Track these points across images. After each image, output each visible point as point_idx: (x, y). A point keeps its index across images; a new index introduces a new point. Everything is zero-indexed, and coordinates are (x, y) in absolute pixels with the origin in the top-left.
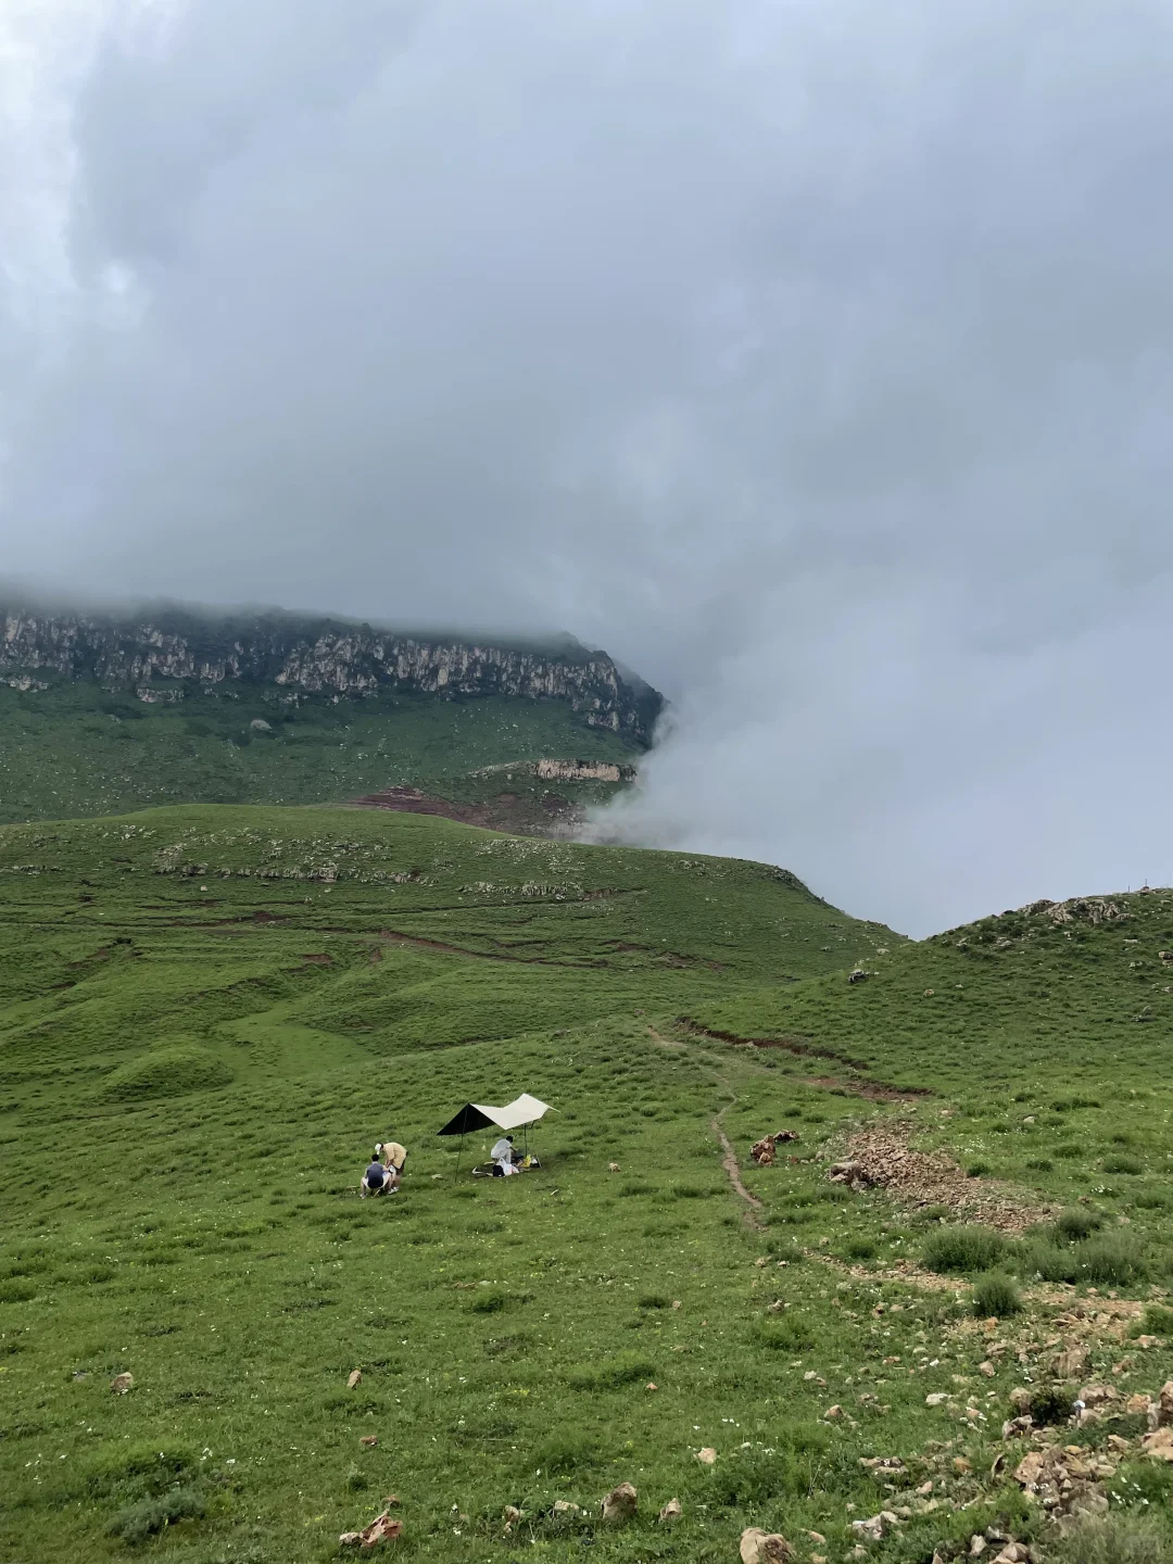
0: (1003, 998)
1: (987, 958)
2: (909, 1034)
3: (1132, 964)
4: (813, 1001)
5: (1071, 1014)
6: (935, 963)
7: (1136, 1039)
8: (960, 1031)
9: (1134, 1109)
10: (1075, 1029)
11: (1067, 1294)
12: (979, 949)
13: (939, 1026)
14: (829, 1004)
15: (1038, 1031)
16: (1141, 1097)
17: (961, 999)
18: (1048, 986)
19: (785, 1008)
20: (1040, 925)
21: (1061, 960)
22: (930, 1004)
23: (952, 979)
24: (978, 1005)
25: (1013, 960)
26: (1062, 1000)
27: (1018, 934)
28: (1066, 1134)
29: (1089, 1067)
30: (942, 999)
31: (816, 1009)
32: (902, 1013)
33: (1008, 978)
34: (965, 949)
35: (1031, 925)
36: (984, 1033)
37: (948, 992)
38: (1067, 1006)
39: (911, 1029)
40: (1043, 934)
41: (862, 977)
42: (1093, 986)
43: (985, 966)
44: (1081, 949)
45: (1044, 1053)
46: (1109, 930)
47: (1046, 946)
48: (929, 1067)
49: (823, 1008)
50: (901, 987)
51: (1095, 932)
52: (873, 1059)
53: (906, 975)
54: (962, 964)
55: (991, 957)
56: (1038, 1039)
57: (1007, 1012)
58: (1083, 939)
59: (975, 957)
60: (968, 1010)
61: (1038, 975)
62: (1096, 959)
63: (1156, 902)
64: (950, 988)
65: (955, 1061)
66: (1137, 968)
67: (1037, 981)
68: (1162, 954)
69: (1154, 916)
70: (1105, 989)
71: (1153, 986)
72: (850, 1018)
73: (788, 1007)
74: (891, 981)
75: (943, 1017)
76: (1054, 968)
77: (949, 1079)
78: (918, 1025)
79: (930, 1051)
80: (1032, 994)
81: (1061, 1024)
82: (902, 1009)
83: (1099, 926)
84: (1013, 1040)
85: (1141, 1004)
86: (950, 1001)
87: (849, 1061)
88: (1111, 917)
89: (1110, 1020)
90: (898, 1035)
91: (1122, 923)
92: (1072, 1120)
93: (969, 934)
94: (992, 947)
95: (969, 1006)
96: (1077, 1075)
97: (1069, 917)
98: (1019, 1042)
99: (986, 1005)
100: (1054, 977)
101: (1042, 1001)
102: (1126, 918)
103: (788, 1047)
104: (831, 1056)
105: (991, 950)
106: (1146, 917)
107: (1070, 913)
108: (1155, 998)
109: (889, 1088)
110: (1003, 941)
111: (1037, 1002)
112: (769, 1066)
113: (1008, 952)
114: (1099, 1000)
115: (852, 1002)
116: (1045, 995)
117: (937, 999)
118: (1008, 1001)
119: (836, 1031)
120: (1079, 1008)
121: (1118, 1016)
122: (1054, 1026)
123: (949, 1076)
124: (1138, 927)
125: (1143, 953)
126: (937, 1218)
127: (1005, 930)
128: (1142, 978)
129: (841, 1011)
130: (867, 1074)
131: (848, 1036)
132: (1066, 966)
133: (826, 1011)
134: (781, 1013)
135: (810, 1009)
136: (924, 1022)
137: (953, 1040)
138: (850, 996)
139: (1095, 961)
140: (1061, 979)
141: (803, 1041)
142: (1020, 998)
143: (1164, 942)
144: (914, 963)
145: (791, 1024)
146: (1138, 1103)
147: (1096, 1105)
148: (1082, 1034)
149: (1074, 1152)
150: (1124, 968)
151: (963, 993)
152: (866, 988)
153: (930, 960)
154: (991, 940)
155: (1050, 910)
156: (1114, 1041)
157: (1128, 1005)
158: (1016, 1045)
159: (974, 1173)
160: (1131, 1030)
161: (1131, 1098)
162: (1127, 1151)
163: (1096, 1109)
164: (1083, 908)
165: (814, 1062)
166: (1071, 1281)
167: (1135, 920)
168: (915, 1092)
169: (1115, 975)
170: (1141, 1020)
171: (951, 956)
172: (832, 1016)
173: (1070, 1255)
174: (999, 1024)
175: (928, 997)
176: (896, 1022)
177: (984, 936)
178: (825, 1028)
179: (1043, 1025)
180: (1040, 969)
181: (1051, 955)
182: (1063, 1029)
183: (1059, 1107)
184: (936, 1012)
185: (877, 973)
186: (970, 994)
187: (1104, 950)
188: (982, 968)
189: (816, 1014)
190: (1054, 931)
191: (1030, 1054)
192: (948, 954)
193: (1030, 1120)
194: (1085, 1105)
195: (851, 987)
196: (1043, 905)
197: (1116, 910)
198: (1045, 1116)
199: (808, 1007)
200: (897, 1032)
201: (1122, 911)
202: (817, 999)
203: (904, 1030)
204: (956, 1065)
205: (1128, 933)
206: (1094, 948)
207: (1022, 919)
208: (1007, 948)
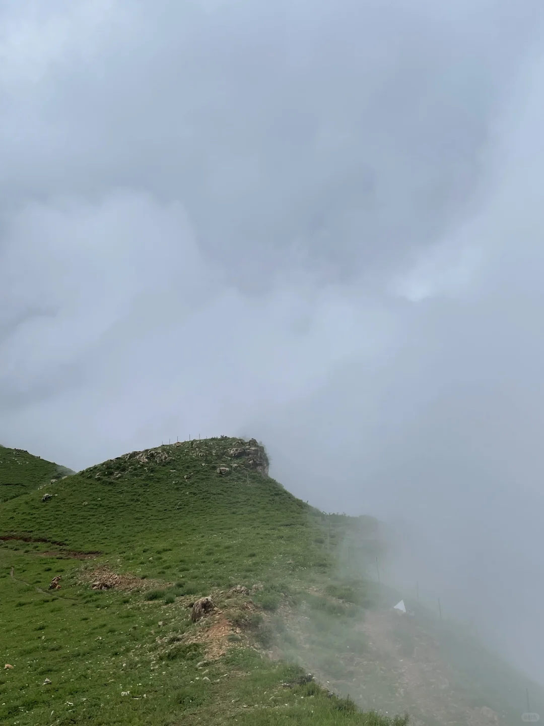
0: (120, 503)
1: (111, 483)
2: (79, 526)
3: (174, 482)
4: (26, 513)
5: (150, 508)
6: (85, 487)
7: (177, 518)
8: (103, 522)
9: (183, 550)
10: (152, 515)
11: (183, 598)
12: (105, 479)
13: (93, 520)
14: (35, 514)
15: (137, 519)
16: (184, 544)
17: (101, 505)
18: (139, 496)
19: (11, 518)
20: (133, 465)
21: (144, 482)
22: (86, 510)
23: (95, 495)
24: (109, 508)
25: (122, 483)
26: (145, 502)
27: (124, 470)
28: (164, 561)
29: (161, 533)
30: (92, 506)
31: (28, 517)
32: (74, 515)
33: (121, 493)
34: (99, 479)
35: (130, 465)
36: (114, 522)
37: (94, 502)
38: (148, 505)
39: (80, 523)
40: (135, 469)
41: (49, 497)
42: (158, 494)
43: (110, 488)
44: (152, 476)
45: (141, 528)
46: (164, 466)
47: (137, 475)
48: (95, 541)
49: (33, 516)
50: (70, 501)
51: (158, 467)
52: (67, 540)
53: (71, 495)
54: (99, 487)
55: (112, 483)
56: (137, 522)
57: (122, 510)
58: (153, 471)
59: (104, 483)
60: (105, 511)
61: (135, 490)
62: (159, 480)
63: (183, 451)
64: (94, 500)
65: (105, 537)
66: (175, 484)
67: (133, 493)
68: (185, 476)
69: (182, 458)
70: (163, 495)
71: (182, 492)
72: (48, 520)
73: (12, 518)
74: (65, 499)
75: (93, 515)
76: (141, 486)
77: (106, 546)
78: (82, 521)
79: (92, 533)
80: (132, 500)
81: (146, 514)
82: (72, 513)
83: (160, 464)
84: (127, 524)
85: (177, 501)
86: (96, 507)
87: (54, 543)
88: (165, 459)
89: (166, 510)
90: (74, 526)
91: (170, 463)
92: (165, 556)
93: (100, 471)
94: (112, 477)
95: (105, 509)
96: (157, 537)
97: (146, 460)
98: (130, 524)
99: (113, 508)
100: (141, 491)
101: (137, 503)
102: (171, 460)
103: (21, 539)
104: (44, 541)
105: (112, 479)
106: (179, 459)
107: (147, 458)
108: (183, 498)
109: (81, 553)
110: (117, 474)
111: (135, 504)
112: (16, 550)
113: (119, 480)
114: (161, 501)
115: (47, 512)
116: (138, 500)
117: (89, 506)
118: (122, 505)
119: (43, 528)
120: (153, 505)
121: (169, 508)
122: (143, 515)
123: (105, 544)
124: (176, 464)
125: (177, 477)
126: (139, 592)
127: (118, 468)
128: (177, 489)
129: (42, 517)
130: (68, 548)
131: (50, 530)
132: (147, 485)
133: (35, 518)
134: (9, 521)
135: (26, 517)
136: (85, 519)
137: (102, 527)
138: (45, 509)
139: (158, 481)
140: (144, 492)
141: (27, 535)
142: (128, 503)
143: (186, 471)
144: (74, 488)
145: (18, 527)
146: (184, 547)
147: (170, 550)
148: (155, 518)
149: (168, 567)
150: (170, 484)
151: (101, 502)
152: (52, 504)
153: (82, 486)
154: (112, 474)
155: (138, 457)
156: (168, 520)
157: (173, 502)
158: (129, 526)
159: (143, 578)
160: (175, 514)
161: (181, 545)
162: (184, 564)
163: (170, 551)
164: (152, 455)
165: (38, 545)
166: (182, 596)
167: (174, 460)
168: (93, 553)
169: (167, 488)
170: (178, 509)
171: (93, 483)
172: (39, 520)
173: (180, 590)
174: (120, 517)
175: (85, 506)
176: (72, 520)
177: (108, 472)
178: (37, 527)
179: (138, 515)
180: (135, 487)
181: (140, 480)
182: (147, 516)
183: (159, 552)
184: (89, 513)
185: (56, 495)
186: (105, 502)
187: (161, 476)
188: (109, 488)
189: (29, 520)
190: (140, 468)
191: (136, 530)
192: (90, 482)
193: (151, 558)
194: (167, 550)
195: (44, 504)
196: (135, 454)
197: (166, 456)
198: (155, 557)
199: (24, 517)
200: (73, 525)
201: (169, 456)
202: (28, 512)
203: (77, 524)
204: (106, 538)
205: (172, 467)
206: (158, 475)
207: (125, 462)
208: (119, 478)
